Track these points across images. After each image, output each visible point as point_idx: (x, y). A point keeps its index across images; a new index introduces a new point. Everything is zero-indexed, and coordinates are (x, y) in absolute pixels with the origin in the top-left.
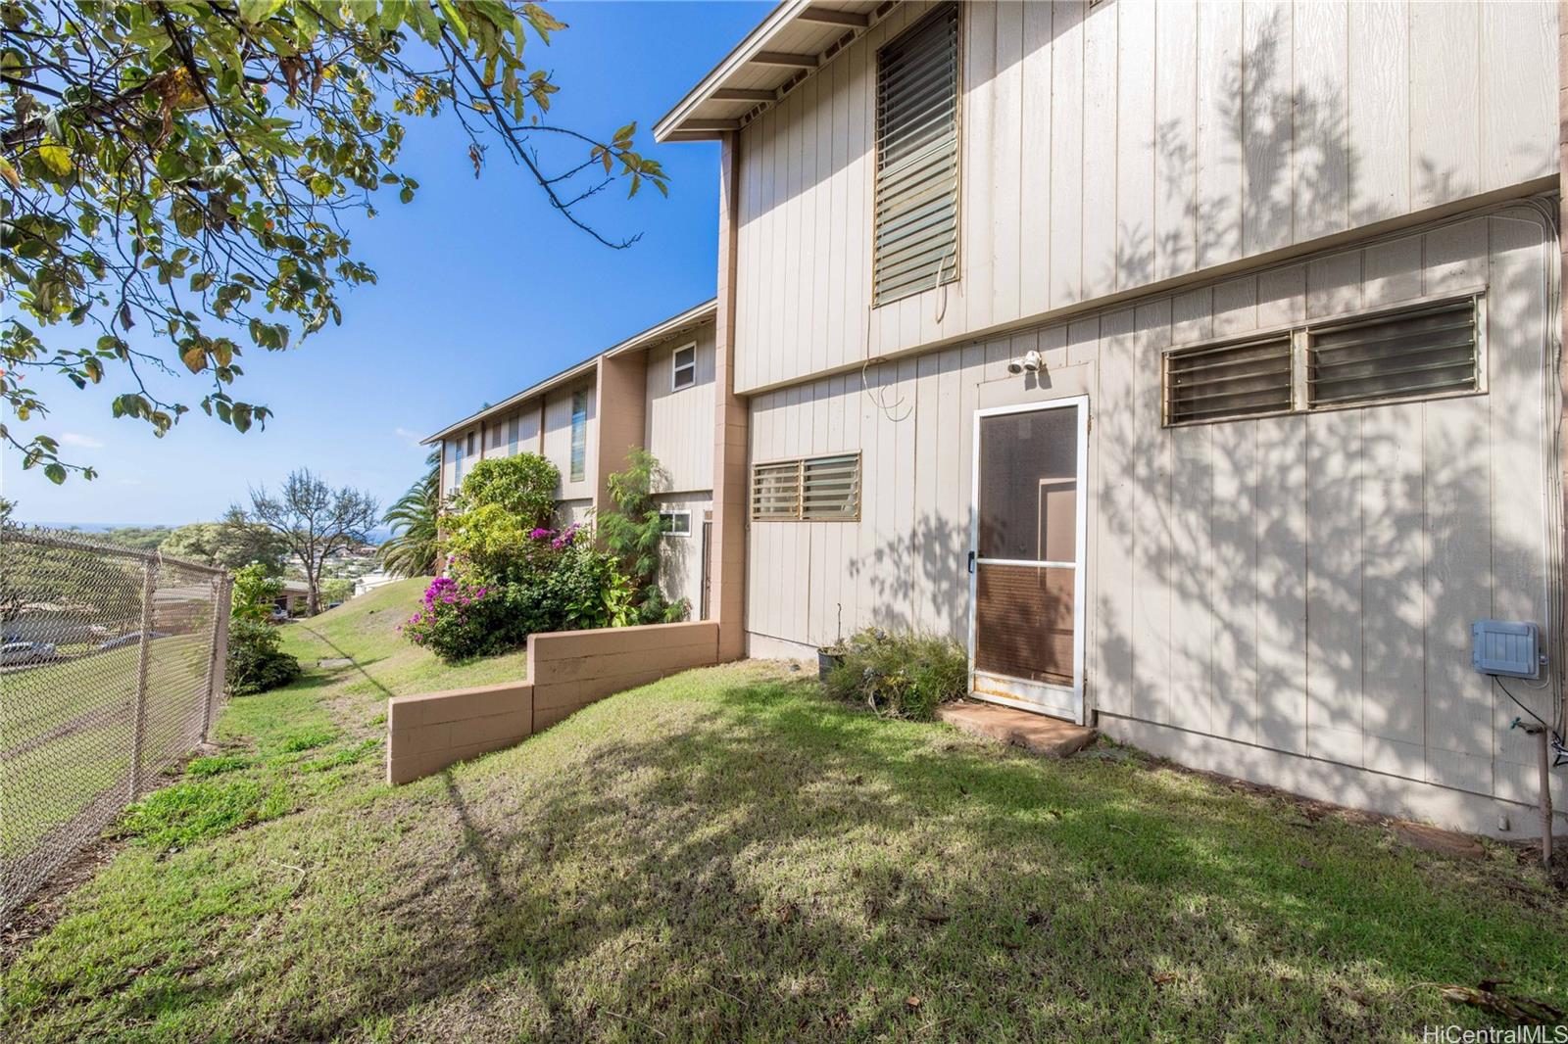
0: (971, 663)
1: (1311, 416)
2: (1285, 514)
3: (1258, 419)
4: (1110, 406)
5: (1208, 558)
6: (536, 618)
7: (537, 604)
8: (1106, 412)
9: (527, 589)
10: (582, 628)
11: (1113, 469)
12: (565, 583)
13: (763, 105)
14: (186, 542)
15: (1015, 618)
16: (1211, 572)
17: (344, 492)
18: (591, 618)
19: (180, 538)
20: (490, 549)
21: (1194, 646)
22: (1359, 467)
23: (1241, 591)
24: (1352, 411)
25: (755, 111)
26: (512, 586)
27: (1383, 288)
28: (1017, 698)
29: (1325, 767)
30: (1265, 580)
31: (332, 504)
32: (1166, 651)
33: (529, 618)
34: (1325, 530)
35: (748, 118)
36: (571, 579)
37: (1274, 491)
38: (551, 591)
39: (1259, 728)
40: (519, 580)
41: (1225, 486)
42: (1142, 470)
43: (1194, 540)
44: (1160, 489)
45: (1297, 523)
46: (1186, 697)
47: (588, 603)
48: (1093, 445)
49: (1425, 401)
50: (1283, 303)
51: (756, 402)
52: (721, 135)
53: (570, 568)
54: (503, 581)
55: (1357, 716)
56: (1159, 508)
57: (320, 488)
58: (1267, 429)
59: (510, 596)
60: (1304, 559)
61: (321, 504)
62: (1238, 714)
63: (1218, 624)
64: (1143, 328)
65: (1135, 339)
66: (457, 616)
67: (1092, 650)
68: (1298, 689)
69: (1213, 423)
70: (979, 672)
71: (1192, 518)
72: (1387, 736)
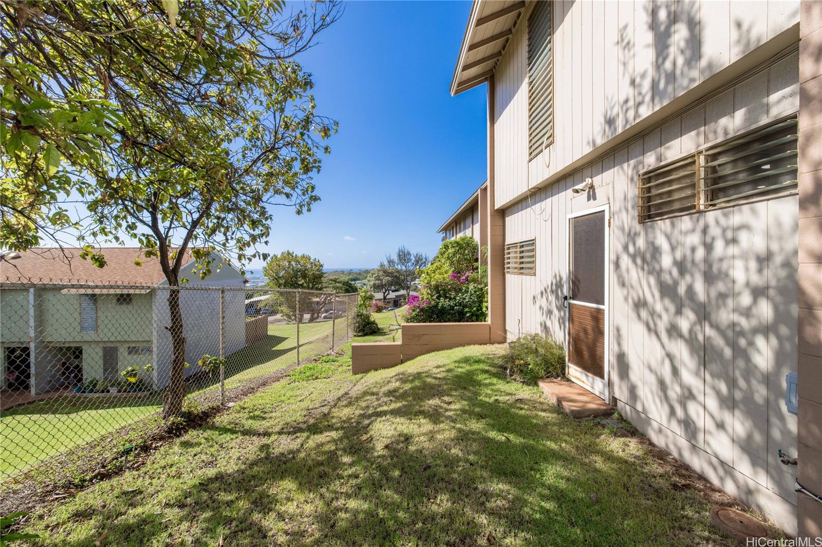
0: (567, 359)
1: (707, 213)
2: (693, 281)
3: (681, 216)
4: (618, 209)
5: (659, 307)
6: (452, 314)
7: (452, 308)
8: (617, 213)
9: (449, 301)
10: (473, 321)
11: (620, 248)
12: (464, 299)
13: (498, 60)
14: (374, 276)
15: (582, 335)
16: (660, 316)
17: (417, 254)
18: (477, 316)
19: (373, 274)
20: (433, 283)
21: (654, 365)
22: (733, 250)
23: (674, 330)
24: (728, 209)
25: (496, 64)
26: (442, 299)
27: (745, 115)
28: (583, 382)
29: (714, 460)
30: (684, 324)
31: (413, 259)
32: (642, 366)
33: (449, 314)
34: (713, 294)
35: (494, 67)
36: (467, 297)
37: (689, 265)
38: (458, 302)
39: (682, 425)
40: (446, 297)
41: (666, 261)
42: (631, 249)
43: (653, 296)
44: (639, 261)
45: (699, 287)
46: (649, 396)
47: (475, 309)
48: (612, 233)
49: (768, 200)
50: (693, 133)
51: (507, 212)
52: (486, 79)
53: (467, 292)
54: (438, 298)
55: (730, 430)
56: (638, 274)
57: (409, 254)
58: (686, 223)
59: (440, 305)
60: (704, 314)
61: (409, 260)
62: (672, 412)
63: (663, 353)
64: (632, 159)
65: (628, 165)
66: (419, 312)
67: (611, 358)
68: (699, 403)
69: (661, 220)
70: (570, 365)
71: (652, 280)
72: (746, 447)
